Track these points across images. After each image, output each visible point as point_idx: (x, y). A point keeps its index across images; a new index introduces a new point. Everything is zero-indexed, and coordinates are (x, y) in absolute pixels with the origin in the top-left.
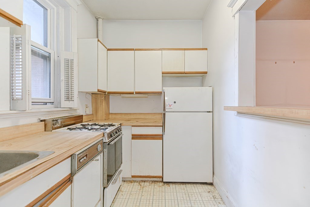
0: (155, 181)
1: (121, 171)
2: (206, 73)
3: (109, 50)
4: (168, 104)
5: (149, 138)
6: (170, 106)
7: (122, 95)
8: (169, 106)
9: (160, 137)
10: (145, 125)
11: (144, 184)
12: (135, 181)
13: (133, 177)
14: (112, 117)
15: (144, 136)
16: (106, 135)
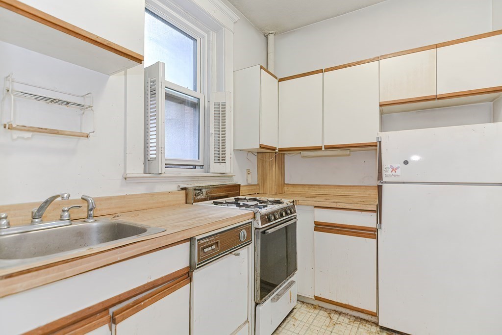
0: (362, 319)
1: (293, 282)
2: (501, 90)
4: (388, 166)
5: (347, 231)
6: (394, 170)
7: (302, 152)
8: (391, 170)
9: (372, 233)
10: (338, 207)
11: (338, 318)
12: (321, 308)
13: (317, 298)
14: (289, 191)
15: (337, 227)
16: (258, 217)
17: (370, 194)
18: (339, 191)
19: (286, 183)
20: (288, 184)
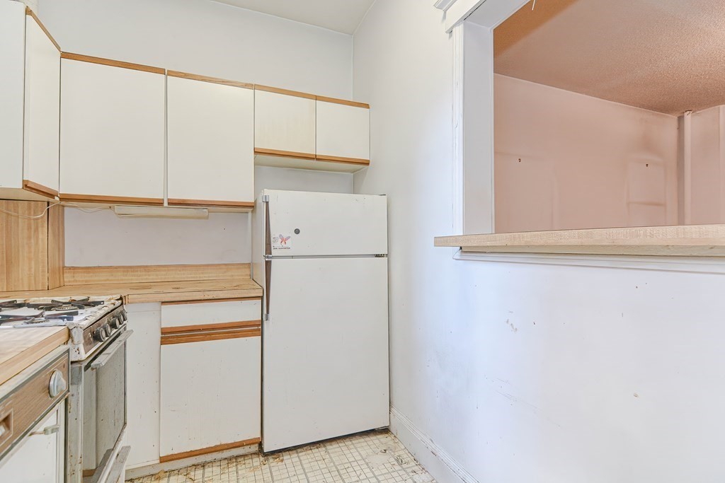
0: (237, 457)
1: (126, 448)
2: (366, 163)
3: (65, 55)
4: (277, 236)
5: (216, 333)
6: (284, 240)
7: (116, 206)
8: (280, 240)
9: (256, 328)
10: (206, 297)
11: (203, 474)
12: (170, 473)
13: (163, 460)
14: (76, 281)
15: (204, 330)
16: (78, 336)
17: (232, 276)
18: (184, 274)
19: (66, 265)
20: (74, 268)
